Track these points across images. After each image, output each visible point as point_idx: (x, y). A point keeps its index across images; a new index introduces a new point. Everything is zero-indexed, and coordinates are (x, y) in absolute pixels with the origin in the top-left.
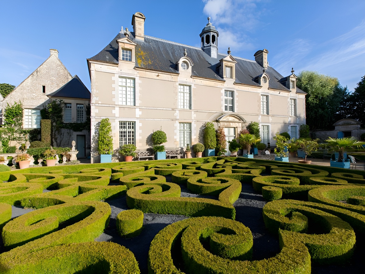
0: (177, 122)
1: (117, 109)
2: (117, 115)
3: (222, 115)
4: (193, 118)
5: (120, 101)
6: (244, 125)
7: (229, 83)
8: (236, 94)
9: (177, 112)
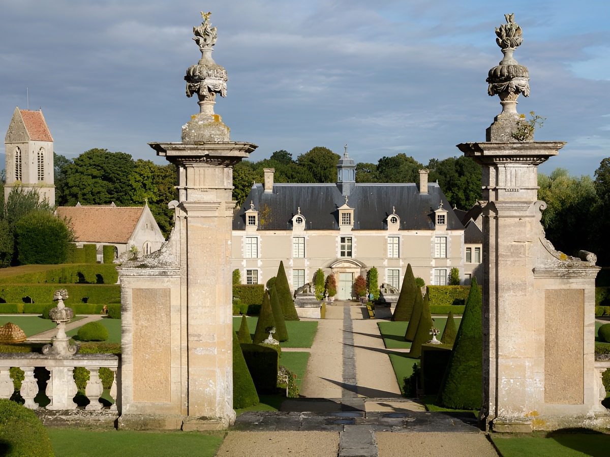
0: (292, 269)
1: (245, 261)
2: (245, 266)
3: (337, 261)
4: (306, 266)
5: (247, 255)
6: (363, 270)
7: (346, 230)
8: (354, 240)
9: (292, 261)
